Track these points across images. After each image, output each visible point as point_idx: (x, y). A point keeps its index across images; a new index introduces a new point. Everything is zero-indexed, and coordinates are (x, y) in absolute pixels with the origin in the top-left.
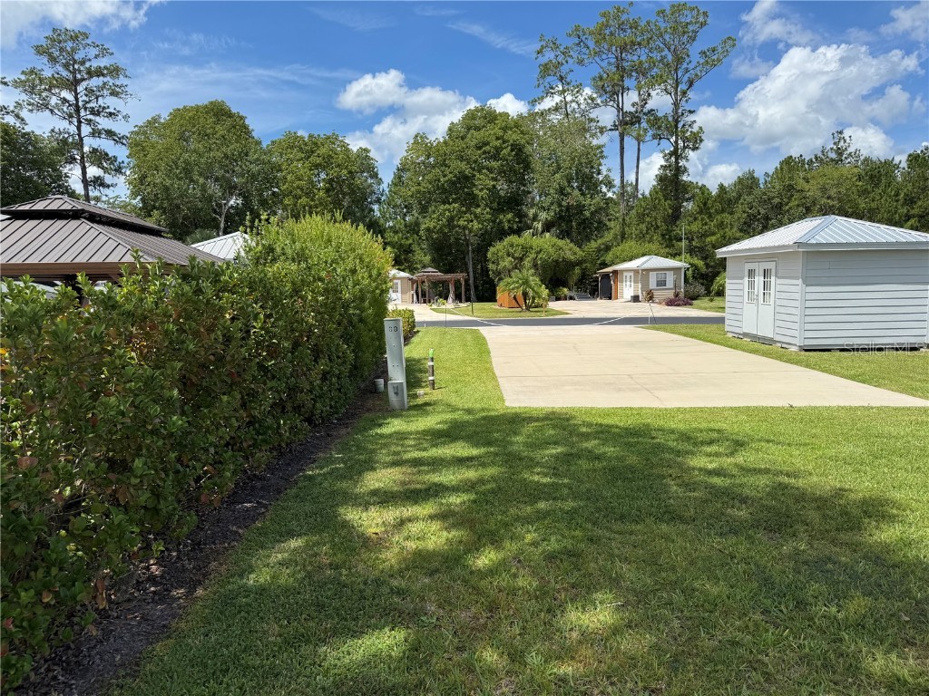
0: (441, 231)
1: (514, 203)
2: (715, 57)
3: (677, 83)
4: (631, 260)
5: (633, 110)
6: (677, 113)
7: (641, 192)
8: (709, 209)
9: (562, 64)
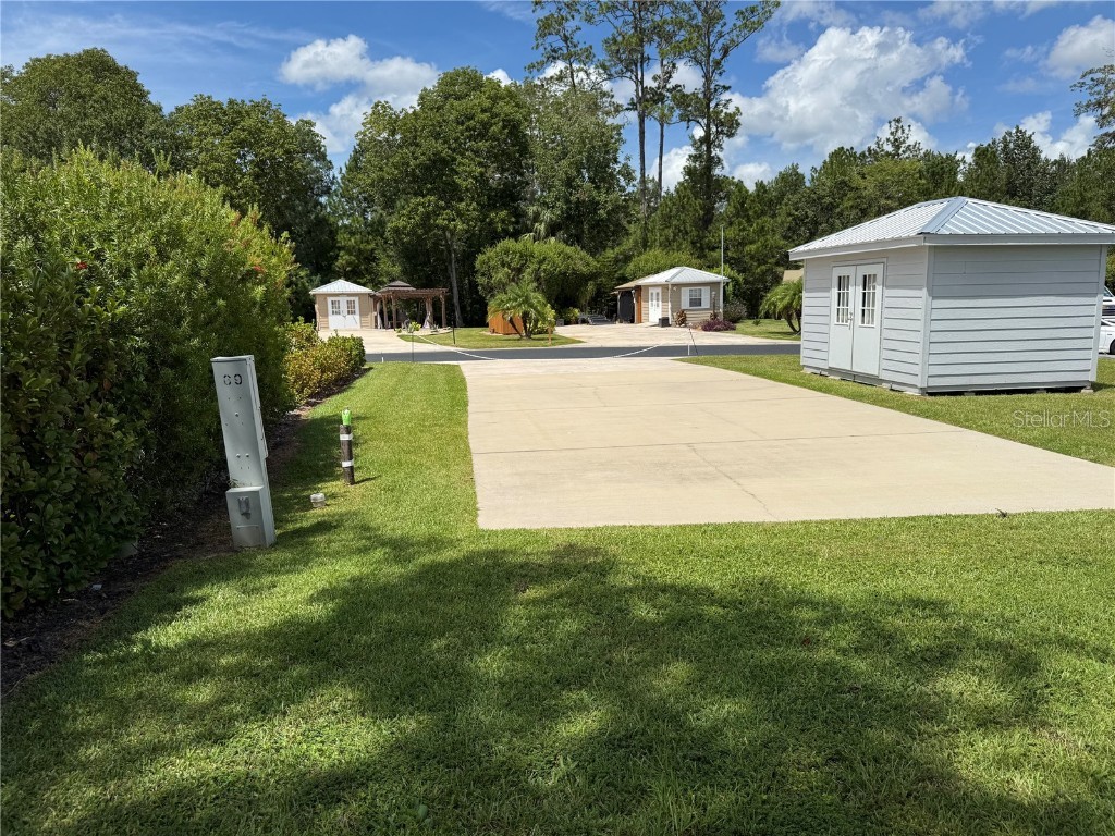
0: (413, 233)
1: (509, 197)
2: (755, 19)
3: (709, 51)
4: (657, 272)
5: (654, 85)
6: (708, 88)
7: (665, 189)
8: (747, 210)
9: (567, 19)
